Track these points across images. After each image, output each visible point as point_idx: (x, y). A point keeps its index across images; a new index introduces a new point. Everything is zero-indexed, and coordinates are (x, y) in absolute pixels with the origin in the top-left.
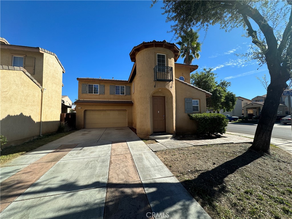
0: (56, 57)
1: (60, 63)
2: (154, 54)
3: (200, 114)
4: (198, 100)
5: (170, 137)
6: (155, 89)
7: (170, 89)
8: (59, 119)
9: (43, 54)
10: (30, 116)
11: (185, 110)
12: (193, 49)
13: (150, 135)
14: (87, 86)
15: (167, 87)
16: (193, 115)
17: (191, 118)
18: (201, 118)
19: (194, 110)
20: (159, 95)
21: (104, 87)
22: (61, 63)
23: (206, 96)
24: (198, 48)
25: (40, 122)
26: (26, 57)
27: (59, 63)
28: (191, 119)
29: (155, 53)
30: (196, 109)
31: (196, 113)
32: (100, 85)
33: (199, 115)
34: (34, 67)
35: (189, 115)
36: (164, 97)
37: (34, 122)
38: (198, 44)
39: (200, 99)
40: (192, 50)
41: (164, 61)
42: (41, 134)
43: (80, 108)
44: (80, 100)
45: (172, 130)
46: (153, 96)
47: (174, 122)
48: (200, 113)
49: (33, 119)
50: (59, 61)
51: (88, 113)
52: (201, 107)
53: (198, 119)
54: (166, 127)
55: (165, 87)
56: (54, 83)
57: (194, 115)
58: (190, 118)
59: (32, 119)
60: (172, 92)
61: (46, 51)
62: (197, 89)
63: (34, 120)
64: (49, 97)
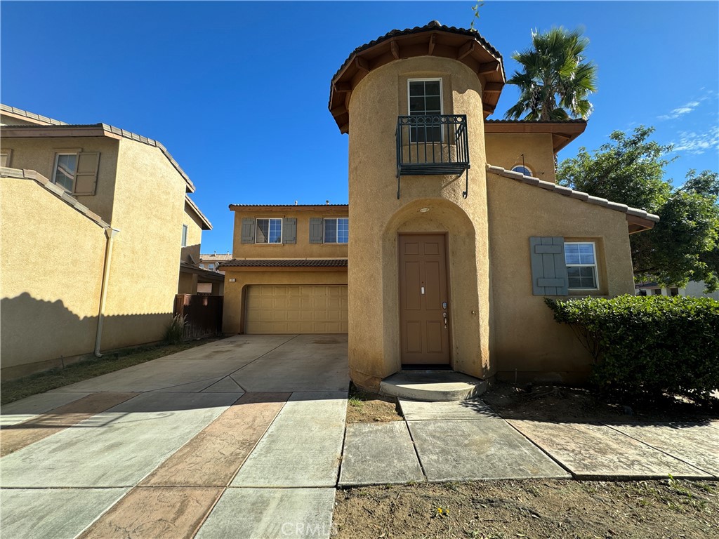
0: (163, 152)
1: (177, 166)
2: (396, 83)
3: (604, 301)
4: (593, 243)
5: (461, 392)
6: (401, 205)
7: (461, 202)
8: (170, 309)
9: (118, 141)
10: (59, 302)
11: (535, 285)
12: (566, 89)
13: (384, 380)
14: (254, 223)
15: (447, 194)
16: (570, 302)
17: (561, 316)
18: (611, 317)
19: (573, 283)
20: (422, 230)
21: (296, 223)
22: (180, 166)
23: (631, 228)
24: (584, 81)
25: (98, 317)
26: (83, 154)
27: (175, 168)
28: (559, 321)
29: (401, 79)
30: (583, 279)
31: (585, 295)
32: (286, 220)
33: (597, 305)
34: (96, 175)
35: (551, 305)
36: (445, 235)
37: (76, 317)
38: (583, 72)
39: (598, 241)
40: (562, 94)
41: (435, 104)
42: (98, 348)
43: (234, 280)
44: (238, 259)
45: (474, 363)
46: (400, 235)
47: (482, 330)
48: (605, 294)
49: (70, 309)
50: (173, 161)
51: (253, 293)
52: (608, 269)
53: (592, 321)
54: (454, 348)
55: (440, 195)
56: (155, 216)
57: (573, 305)
58: (555, 317)
59: (67, 309)
60: (470, 213)
61: (126, 133)
62: (584, 199)
63: (74, 312)
64: (133, 252)
